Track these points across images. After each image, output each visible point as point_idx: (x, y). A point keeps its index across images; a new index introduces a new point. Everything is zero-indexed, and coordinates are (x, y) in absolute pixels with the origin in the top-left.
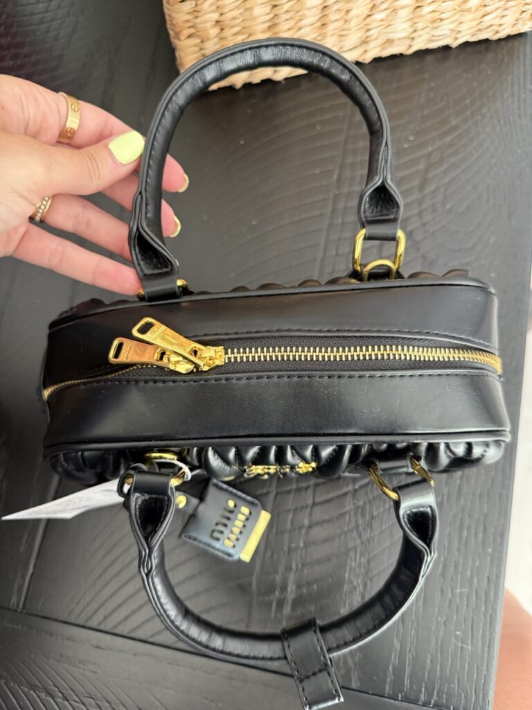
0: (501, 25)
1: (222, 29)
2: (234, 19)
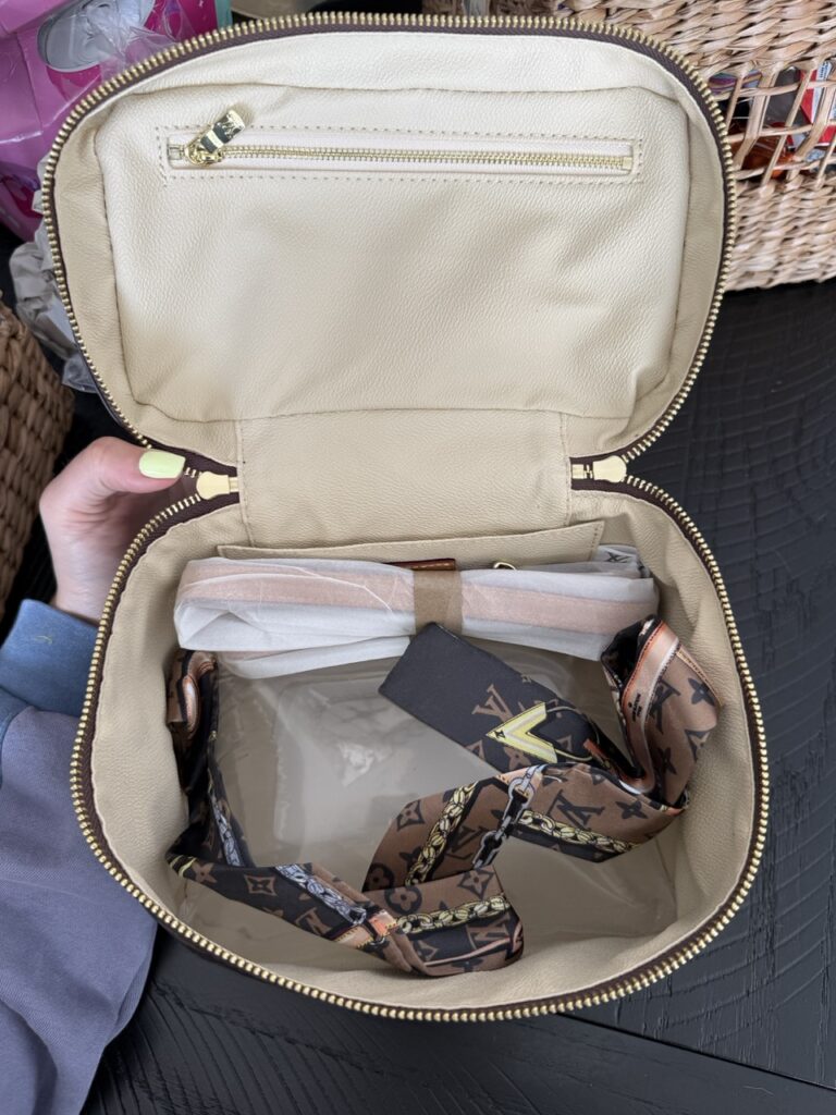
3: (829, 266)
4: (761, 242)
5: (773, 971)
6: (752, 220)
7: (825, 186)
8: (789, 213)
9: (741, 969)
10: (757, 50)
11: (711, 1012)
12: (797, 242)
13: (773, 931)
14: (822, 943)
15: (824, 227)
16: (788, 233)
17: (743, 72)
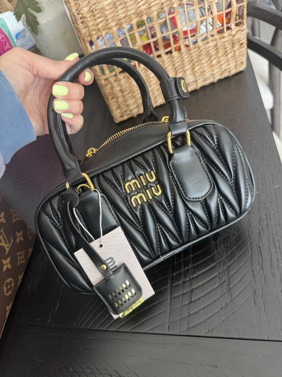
0: (230, 68)
1: (123, 93)
2: (126, 88)
3: (214, 75)
4: (185, 72)
5: (232, 297)
6: (177, 65)
7: (195, 48)
8: (188, 59)
9: (218, 299)
10: (145, 9)
11: (207, 319)
12: (197, 69)
13: (229, 281)
14: (250, 281)
15: (203, 61)
16: (192, 66)
17: (145, 18)
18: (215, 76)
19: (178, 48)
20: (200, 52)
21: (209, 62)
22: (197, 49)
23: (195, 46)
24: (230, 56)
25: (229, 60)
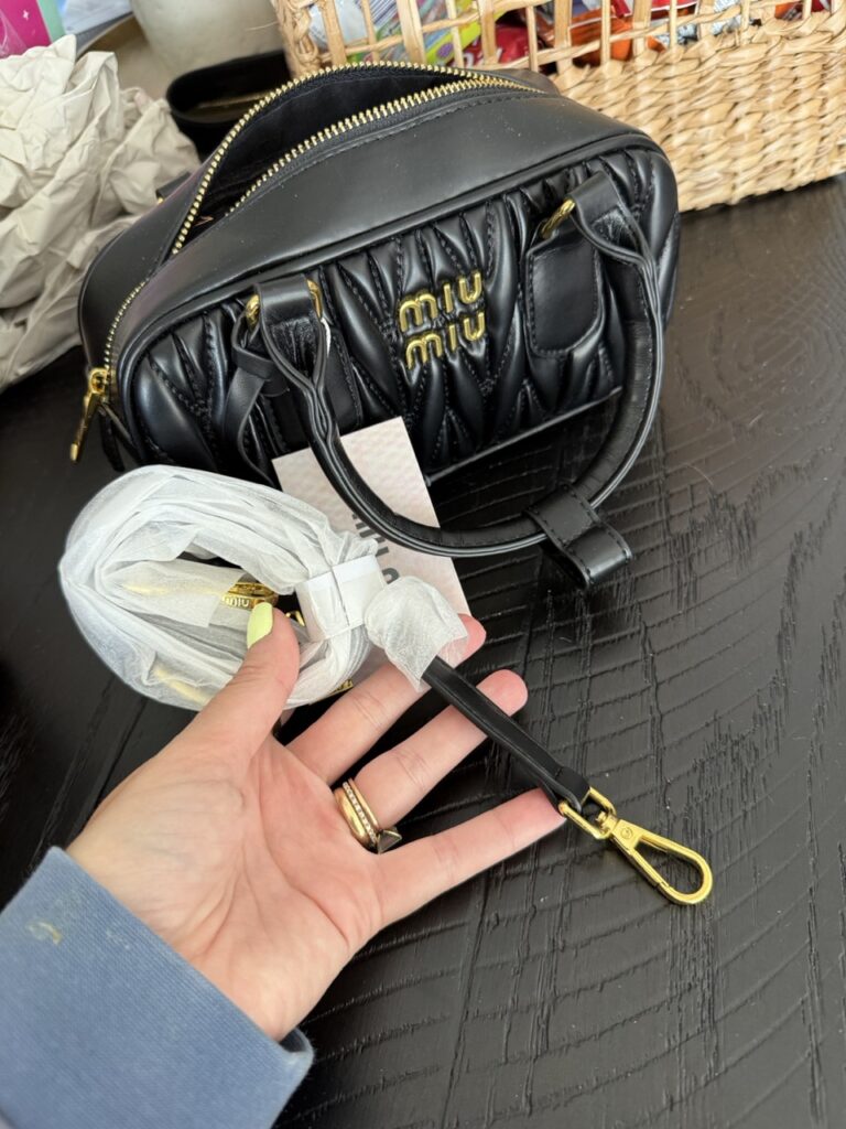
0: (795, 160)
3: (735, 174)
5: (717, 1062)
7: (685, 59)
9: (657, 1058)
14: (803, 1003)
15: (706, 116)
18: (738, 180)
19: (623, 52)
20: (701, 79)
21: (726, 125)
22: (694, 64)
23: (686, 51)
24: (803, 112)
25: (799, 126)
